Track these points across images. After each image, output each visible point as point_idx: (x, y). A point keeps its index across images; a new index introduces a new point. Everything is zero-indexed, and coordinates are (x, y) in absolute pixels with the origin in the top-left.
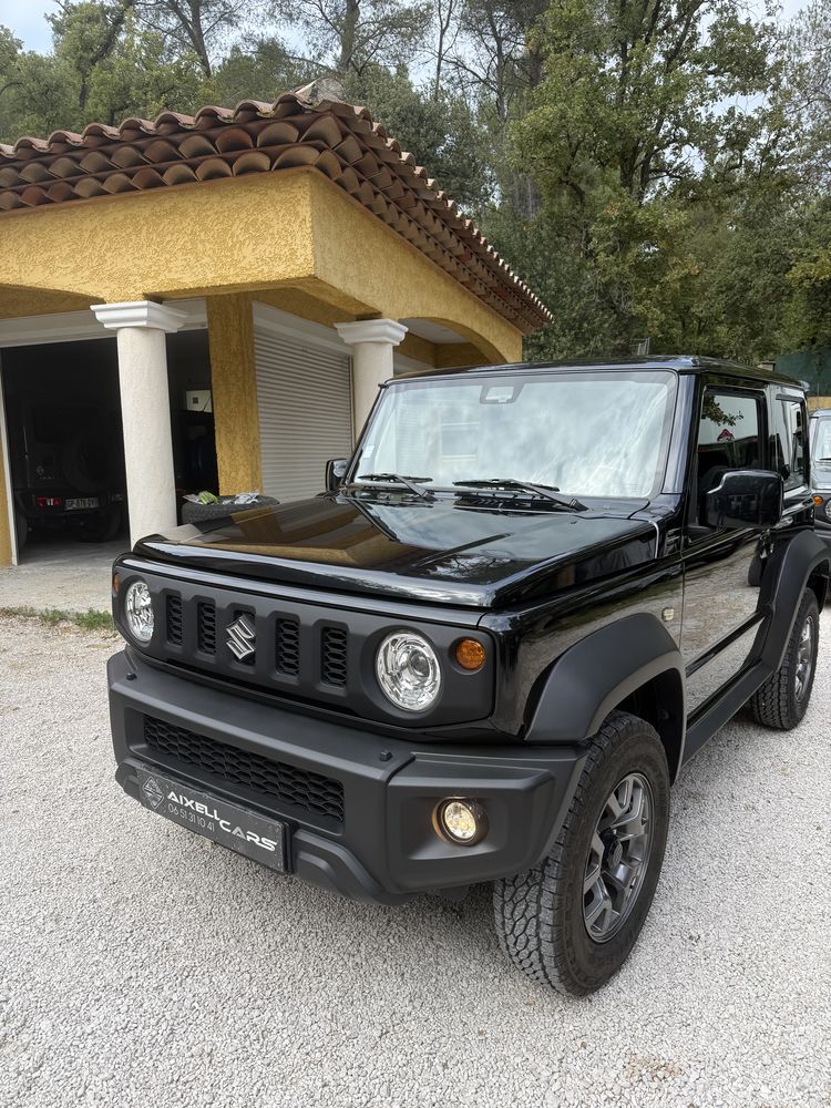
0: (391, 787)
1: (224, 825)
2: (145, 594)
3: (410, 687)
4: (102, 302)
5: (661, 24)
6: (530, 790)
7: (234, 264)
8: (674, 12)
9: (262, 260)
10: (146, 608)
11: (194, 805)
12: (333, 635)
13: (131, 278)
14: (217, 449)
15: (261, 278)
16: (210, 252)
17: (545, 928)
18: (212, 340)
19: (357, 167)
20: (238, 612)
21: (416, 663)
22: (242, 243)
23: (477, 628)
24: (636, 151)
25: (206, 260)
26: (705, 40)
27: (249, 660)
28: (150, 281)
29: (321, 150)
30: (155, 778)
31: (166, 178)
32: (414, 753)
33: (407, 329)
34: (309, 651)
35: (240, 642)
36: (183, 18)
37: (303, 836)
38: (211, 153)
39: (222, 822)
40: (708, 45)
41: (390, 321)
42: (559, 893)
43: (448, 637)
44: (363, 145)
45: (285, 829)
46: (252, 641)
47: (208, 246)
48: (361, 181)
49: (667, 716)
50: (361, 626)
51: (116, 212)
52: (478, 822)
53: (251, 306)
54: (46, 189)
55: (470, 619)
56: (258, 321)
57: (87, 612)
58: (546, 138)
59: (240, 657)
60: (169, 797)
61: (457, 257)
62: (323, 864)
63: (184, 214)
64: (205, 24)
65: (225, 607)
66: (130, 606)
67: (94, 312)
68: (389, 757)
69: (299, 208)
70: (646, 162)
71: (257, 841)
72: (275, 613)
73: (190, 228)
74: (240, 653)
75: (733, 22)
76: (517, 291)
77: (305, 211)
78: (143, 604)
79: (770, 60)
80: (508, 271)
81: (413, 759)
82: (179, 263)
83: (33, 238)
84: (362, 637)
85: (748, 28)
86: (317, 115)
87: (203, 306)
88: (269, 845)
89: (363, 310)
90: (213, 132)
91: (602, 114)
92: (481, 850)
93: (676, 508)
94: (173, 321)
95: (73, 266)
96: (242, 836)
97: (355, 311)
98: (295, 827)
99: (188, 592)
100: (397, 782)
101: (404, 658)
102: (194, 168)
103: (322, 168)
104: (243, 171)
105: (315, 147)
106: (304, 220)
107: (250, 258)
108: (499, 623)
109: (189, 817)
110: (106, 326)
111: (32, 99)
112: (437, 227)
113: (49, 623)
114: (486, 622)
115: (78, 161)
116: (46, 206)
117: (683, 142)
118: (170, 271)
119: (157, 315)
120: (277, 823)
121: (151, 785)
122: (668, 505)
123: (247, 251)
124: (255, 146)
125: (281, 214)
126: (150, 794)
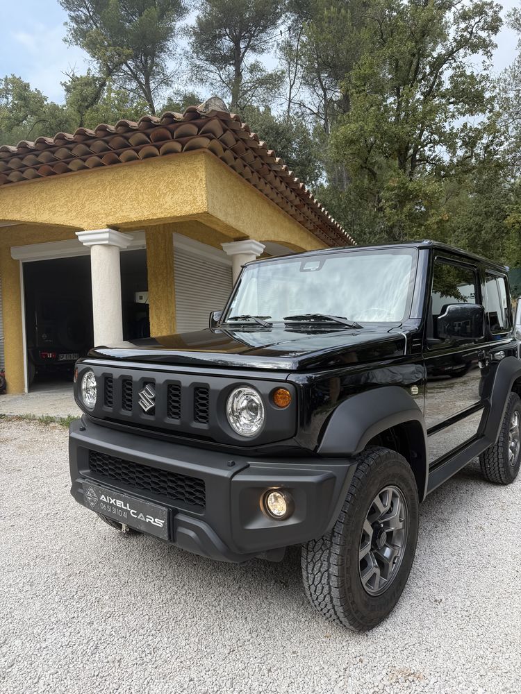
0: (235, 481)
1: (133, 513)
2: (93, 379)
3: (247, 422)
4: (83, 230)
5: (420, 77)
6: (320, 483)
7: (160, 206)
8: (428, 70)
9: (177, 204)
10: (94, 388)
11: (115, 502)
12: (201, 391)
13: (100, 216)
14: (150, 319)
15: (175, 214)
16: (146, 200)
17: (333, 578)
18: (149, 255)
19: (233, 150)
20: (146, 382)
21: (252, 408)
22: (165, 194)
23: (286, 381)
24: (407, 149)
25: (144, 204)
26: (447, 85)
27: (151, 412)
28: (111, 218)
29: (211, 139)
30: (93, 487)
31: (121, 158)
32: (249, 463)
33: (264, 246)
34: (186, 402)
35: (146, 401)
36: (140, 83)
37: (181, 517)
38: (147, 143)
39: (132, 511)
40: (449, 87)
41: (254, 241)
42: (341, 555)
43: (267, 388)
44: (236, 136)
45: (169, 513)
46: (153, 399)
47: (145, 196)
48: (236, 158)
49: (416, 456)
50: (217, 384)
51: (92, 179)
52: (288, 506)
53: (172, 234)
54: (52, 166)
55: (282, 376)
56: (176, 244)
57: (67, 417)
58: (352, 142)
59: (146, 410)
60: (101, 499)
61: (296, 206)
62: (192, 534)
63: (132, 178)
64: (152, 86)
65: (138, 380)
66: (84, 386)
67: (77, 237)
68: (233, 464)
69: (198, 173)
70: (414, 155)
71: (152, 521)
72: (167, 381)
73: (135, 186)
74: (146, 407)
75: (463, 74)
76: (333, 228)
77: (202, 174)
78: (92, 385)
79: (487, 95)
80: (328, 215)
81: (249, 465)
82: (128, 206)
83: (44, 194)
84: (218, 391)
85: (472, 77)
86: (208, 119)
87: (143, 234)
88: (159, 523)
89: (237, 235)
90: (149, 131)
91: (386, 128)
92: (292, 522)
93: (419, 327)
94: (125, 242)
95: (66, 210)
96: (143, 519)
97: (233, 235)
98: (175, 512)
99: (116, 374)
100: (238, 478)
101: (245, 403)
102: (137, 151)
103: (213, 150)
104: (166, 153)
105: (208, 137)
106: (201, 180)
107: (170, 203)
108: (301, 379)
109: (112, 510)
110: (84, 244)
111: (52, 128)
112: (282, 187)
113: (44, 424)
114: (292, 378)
115: (71, 150)
116: (52, 177)
117: (435, 143)
118: (123, 211)
119: (114, 237)
120: (164, 508)
121: (90, 493)
122: (413, 325)
123: (168, 198)
124: (173, 138)
125: (188, 177)
126: (89, 498)
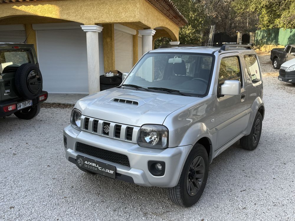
4: (83, 24)
7: (120, 17)
9: (127, 17)
13: (91, 19)
15: (126, 21)
22: (122, 12)
25: (112, 16)
28: (97, 20)
33: (155, 31)
41: (152, 29)
47: (112, 12)
51: (88, 2)
63: (107, 4)
67: (81, 27)
73: (108, 7)
77: (138, 6)
80: (179, 12)
82: (105, 16)
83: (64, 7)
95: (75, 15)
97: (144, 27)
107: (124, 16)
110: (84, 31)
118: (102, 18)
119: (98, 28)
125: (132, 6)
